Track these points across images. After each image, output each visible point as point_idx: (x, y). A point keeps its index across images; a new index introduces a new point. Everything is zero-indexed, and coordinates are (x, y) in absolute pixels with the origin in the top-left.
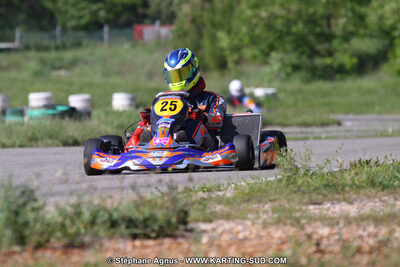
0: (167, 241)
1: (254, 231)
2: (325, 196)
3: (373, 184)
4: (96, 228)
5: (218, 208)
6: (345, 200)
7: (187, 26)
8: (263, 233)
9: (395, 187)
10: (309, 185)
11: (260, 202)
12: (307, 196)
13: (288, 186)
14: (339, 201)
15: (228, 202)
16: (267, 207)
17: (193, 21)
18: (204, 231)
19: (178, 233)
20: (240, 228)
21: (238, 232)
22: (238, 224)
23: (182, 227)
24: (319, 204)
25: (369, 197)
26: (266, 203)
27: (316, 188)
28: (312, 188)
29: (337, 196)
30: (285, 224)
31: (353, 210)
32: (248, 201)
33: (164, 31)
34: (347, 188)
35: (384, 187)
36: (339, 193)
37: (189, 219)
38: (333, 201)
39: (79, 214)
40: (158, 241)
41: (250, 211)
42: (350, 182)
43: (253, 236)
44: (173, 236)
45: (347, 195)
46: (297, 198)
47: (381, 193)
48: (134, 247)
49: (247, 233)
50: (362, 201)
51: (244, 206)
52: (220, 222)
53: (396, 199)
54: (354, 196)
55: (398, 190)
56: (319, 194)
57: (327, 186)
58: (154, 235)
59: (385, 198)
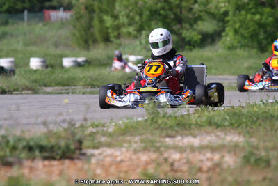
0: (67, 162)
1: (128, 155)
2: (177, 132)
3: (210, 124)
5: (103, 139)
6: (191, 134)
7: (83, 12)
8: (134, 157)
9: (225, 126)
10: (166, 124)
11: (132, 135)
12: (164, 132)
13: (151, 124)
14: (187, 135)
15: (110, 135)
16: (137, 139)
17: (87, 8)
18: (93, 155)
19: (75, 155)
20: (118, 153)
21: (117, 156)
22: (117, 151)
23: (78, 152)
24: (173, 137)
25: (208, 133)
26: (136, 136)
27: (171, 127)
28: (168, 126)
29: (185, 132)
30: (149, 151)
31: (196, 142)
32: (124, 134)
34: (193, 127)
35: (218, 126)
36: (186, 130)
38: (183, 135)
40: (61, 162)
41: (126, 142)
42: (194, 122)
43: (127, 159)
44: (71, 158)
45: (192, 131)
46: (157, 132)
47: (215, 131)
48: (44, 166)
49: (123, 157)
50: (202, 135)
51: (121, 138)
52: (104, 149)
53: (226, 135)
54: (197, 132)
55: (228, 128)
56: (173, 130)
57: (178, 125)
58: (58, 157)
59: (219, 134)
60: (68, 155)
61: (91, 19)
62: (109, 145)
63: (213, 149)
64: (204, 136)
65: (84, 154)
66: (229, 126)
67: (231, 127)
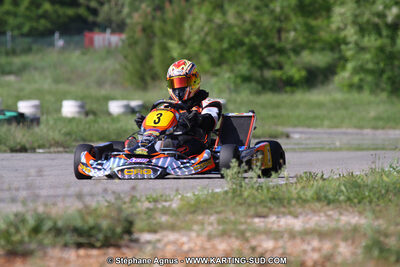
0: (111, 251)
1: (199, 242)
2: (270, 209)
3: (319, 199)
4: (40, 236)
5: (164, 219)
6: (290, 213)
7: (139, 35)
8: (208, 245)
9: (340, 202)
10: (255, 198)
11: (205, 213)
12: (252, 208)
13: (233, 198)
14: (284, 214)
15: (174, 213)
16: (213, 218)
17: (144, 30)
18: (149, 242)
19: (122, 242)
20: (185, 239)
21: (183, 244)
22: (183, 235)
23: (126, 237)
24: (264, 217)
25: (314, 212)
26: (211, 215)
27: (262, 202)
28: (258, 201)
29: (282, 209)
30: (230, 237)
31: (297, 224)
32: (194, 212)
33: (115, 39)
34: (293, 202)
35: (329, 204)
36: (284, 206)
37: (134, 229)
38: (278, 215)
39: (24, 221)
40: (103, 251)
41: (196, 223)
42: (296, 196)
43: (197, 248)
44: (117, 246)
45: (292, 209)
46: (242, 210)
47: (326, 208)
48: (78, 256)
49: (192, 245)
50: (307, 215)
51: (190, 217)
52: (165, 233)
53: (341, 214)
54: (299, 210)
55: (343, 205)
56: (265, 207)
57: (273, 199)
58: (98, 244)
59: (330, 213)
60: (112, 241)
61: (151, 45)
62: (173, 228)
63: (322, 235)
64: (309, 216)
65: (136, 241)
66: (346, 202)
67: (348, 203)
